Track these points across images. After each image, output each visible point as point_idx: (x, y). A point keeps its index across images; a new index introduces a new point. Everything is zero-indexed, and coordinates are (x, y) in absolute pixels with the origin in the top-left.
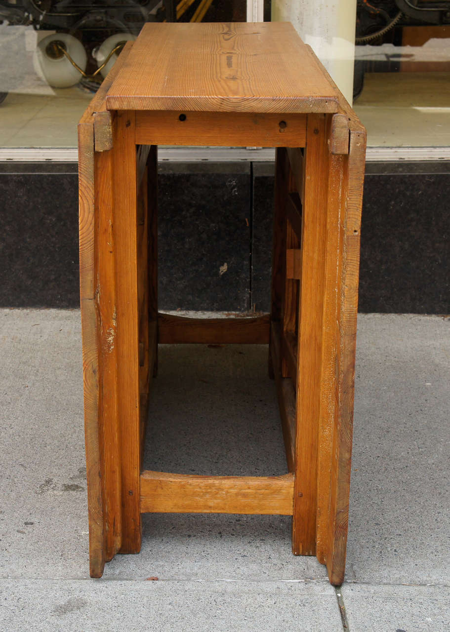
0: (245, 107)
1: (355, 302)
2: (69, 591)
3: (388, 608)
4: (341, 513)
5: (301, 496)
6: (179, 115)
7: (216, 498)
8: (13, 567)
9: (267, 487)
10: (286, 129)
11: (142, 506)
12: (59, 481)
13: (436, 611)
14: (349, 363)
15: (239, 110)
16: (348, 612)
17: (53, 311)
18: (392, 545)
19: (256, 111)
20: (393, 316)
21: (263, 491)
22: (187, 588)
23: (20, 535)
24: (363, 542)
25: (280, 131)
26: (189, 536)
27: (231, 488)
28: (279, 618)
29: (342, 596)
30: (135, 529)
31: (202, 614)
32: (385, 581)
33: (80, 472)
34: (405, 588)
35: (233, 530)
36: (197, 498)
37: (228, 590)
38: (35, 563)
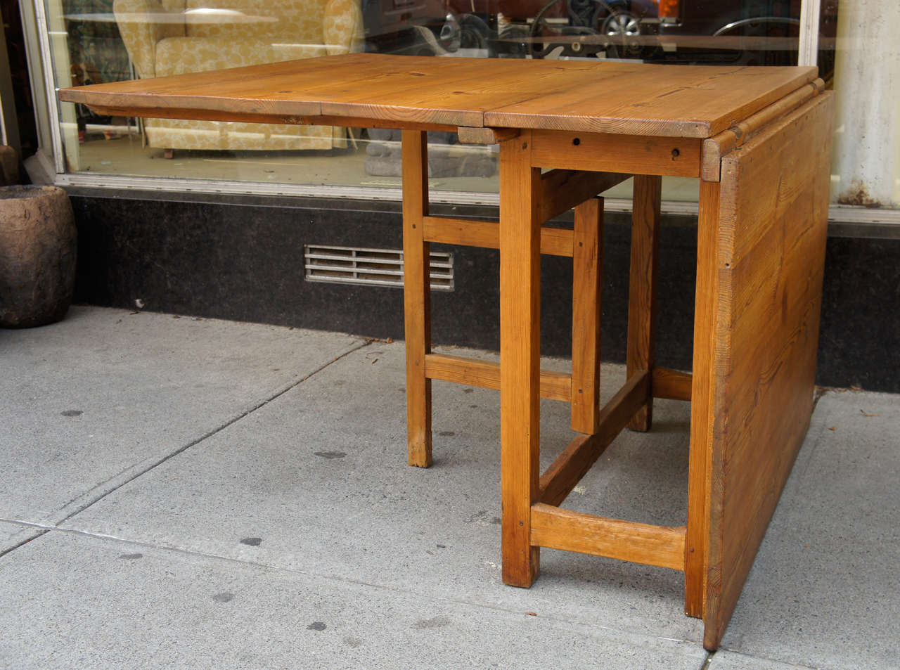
1: (727, 341)
2: (441, 610)
4: (713, 571)
5: (693, 551)
6: (574, 138)
7: (605, 541)
9: (657, 537)
10: (679, 158)
11: (532, 539)
12: (492, 514)
14: (721, 407)
18: (800, 624)
19: (626, 133)
21: (653, 540)
23: (427, 555)
24: (769, 615)
25: (673, 159)
26: (589, 581)
27: (620, 532)
29: (710, 661)
30: (525, 563)
32: (771, 657)
35: (637, 582)
36: (586, 538)
37: (594, 635)
38: (427, 582)
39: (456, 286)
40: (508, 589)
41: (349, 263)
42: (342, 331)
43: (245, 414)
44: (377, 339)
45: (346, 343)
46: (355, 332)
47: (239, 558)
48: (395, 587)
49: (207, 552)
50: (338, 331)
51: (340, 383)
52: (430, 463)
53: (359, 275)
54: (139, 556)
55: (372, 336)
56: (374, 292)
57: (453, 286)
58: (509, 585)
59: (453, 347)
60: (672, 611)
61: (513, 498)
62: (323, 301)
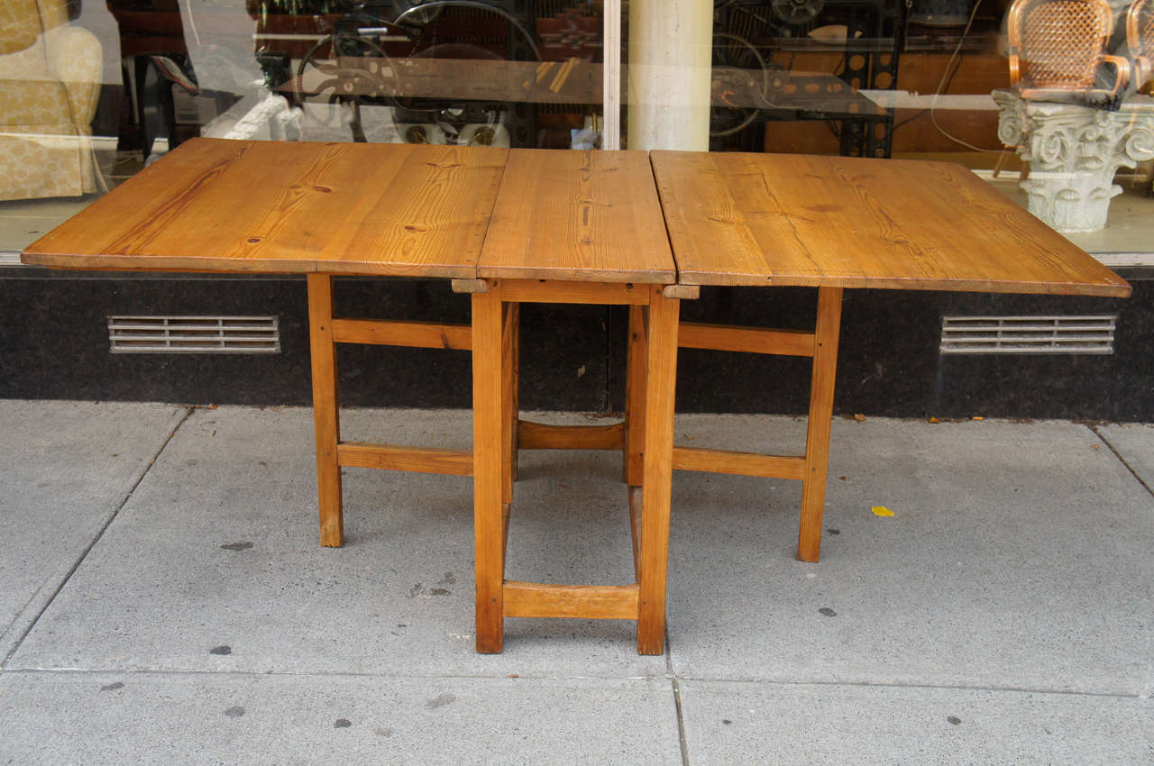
0: (596, 278)
2: (440, 687)
3: (718, 701)
7: (569, 605)
8: (390, 665)
9: (615, 595)
10: (632, 290)
11: (504, 613)
12: (428, 586)
13: (759, 704)
15: (590, 280)
16: (683, 705)
17: (416, 411)
18: (726, 645)
19: (606, 281)
20: (745, 417)
21: (611, 599)
22: (543, 685)
23: (395, 637)
25: (627, 291)
26: (546, 637)
27: (583, 596)
28: (623, 711)
29: (678, 692)
30: (498, 632)
31: (555, 708)
33: (447, 577)
34: (734, 684)
36: (553, 605)
37: (579, 687)
38: (408, 663)
39: (282, 348)
40: (483, 656)
41: (161, 332)
42: (157, 400)
43: (116, 513)
44: (197, 406)
45: (169, 414)
46: (171, 401)
47: (219, 669)
48: (383, 673)
49: (183, 668)
50: (152, 400)
51: (192, 463)
52: (343, 542)
53: (172, 343)
54: (119, 685)
55: (192, 403)
56: (193, 359)
57: (279, 348)
58: (483, 653)
59: (281, 406)
60: (626, 652)
61: (487, 581)
62: (133, 371)
